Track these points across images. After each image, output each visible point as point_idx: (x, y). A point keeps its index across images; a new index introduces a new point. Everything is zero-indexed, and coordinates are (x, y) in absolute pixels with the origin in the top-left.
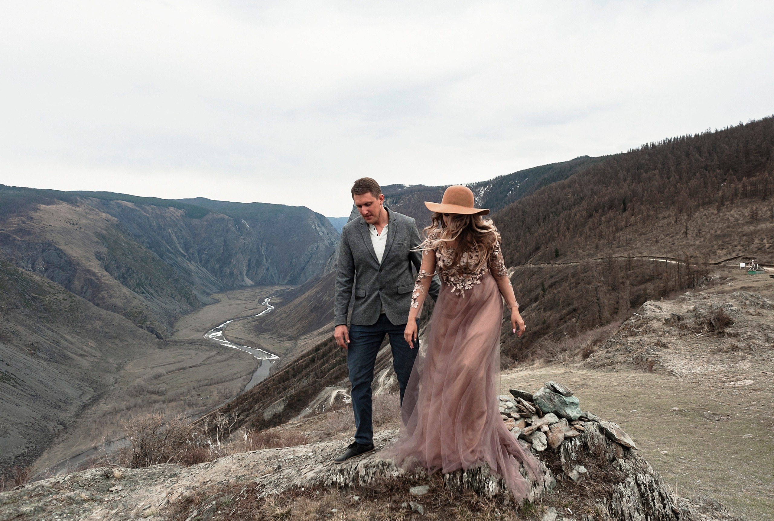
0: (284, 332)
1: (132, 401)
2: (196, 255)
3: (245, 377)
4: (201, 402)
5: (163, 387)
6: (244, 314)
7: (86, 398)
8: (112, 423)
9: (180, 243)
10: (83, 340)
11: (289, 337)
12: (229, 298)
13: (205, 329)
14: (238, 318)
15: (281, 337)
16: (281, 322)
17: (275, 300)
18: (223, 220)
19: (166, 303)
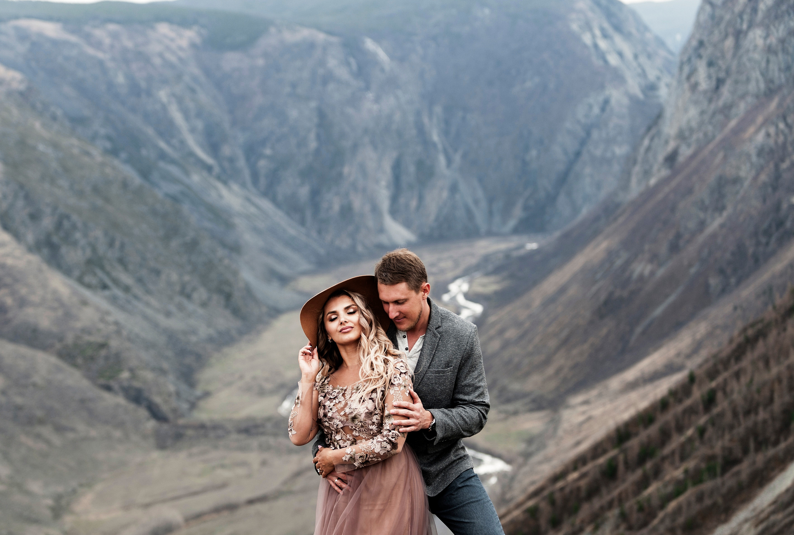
0: (516, 386)
2: (241, 163)
9: (193, 130)
11: (534, 401)
13: (282, 386)
15: (508, 401)
16: (506, 355)
17: (484, 285)
18: (311, 46)
19: (168, 314)
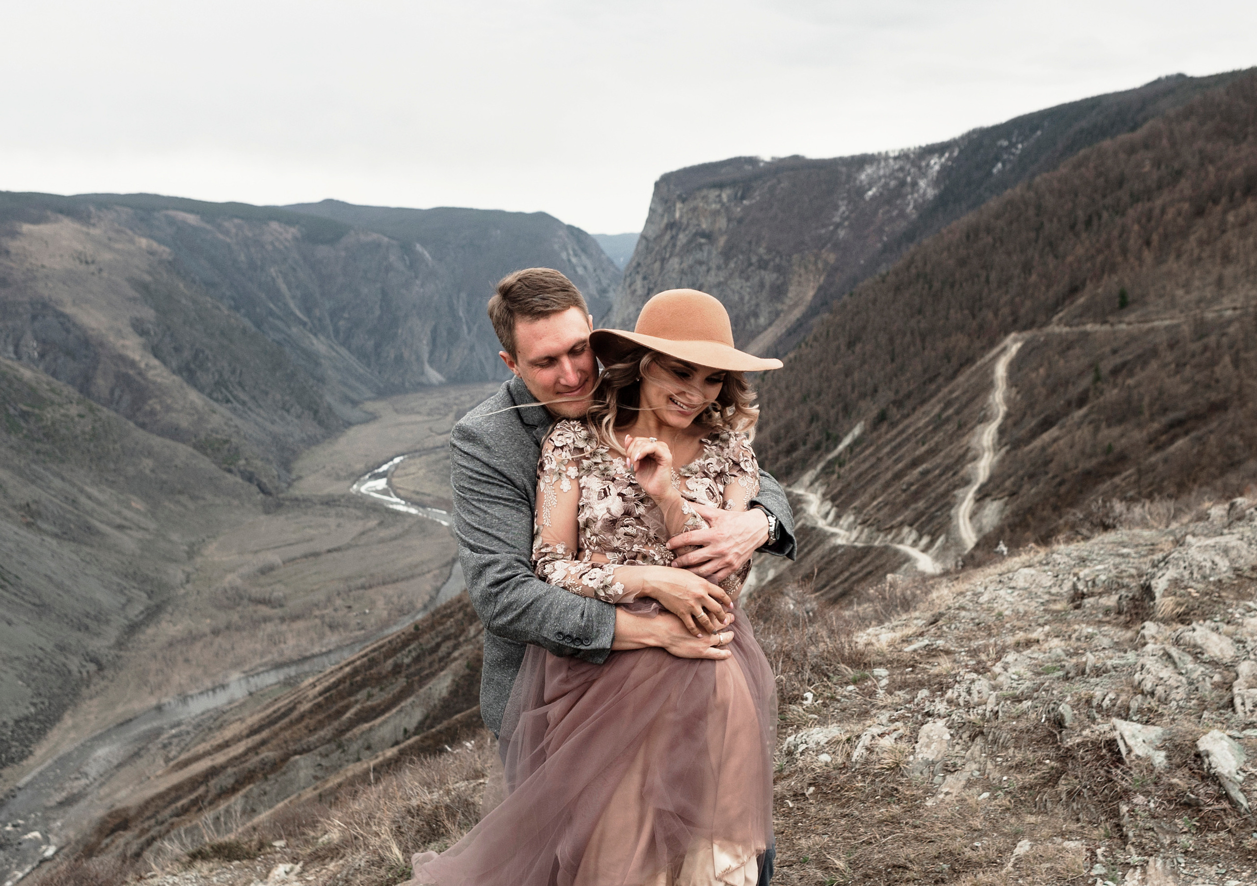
1: (222, 618)
2: (327, 321)
3: (436, 572)
4: (353, 622)
5: (279, 591)
6: (429, 443)
7: (135, 611)
8: (187, 661)
9: (294, 297)
10: (121, 497)
12: (396, 411)
13: (352, 474)
14: (416, 451)
18: (378, 245)
19: (273, 422)
